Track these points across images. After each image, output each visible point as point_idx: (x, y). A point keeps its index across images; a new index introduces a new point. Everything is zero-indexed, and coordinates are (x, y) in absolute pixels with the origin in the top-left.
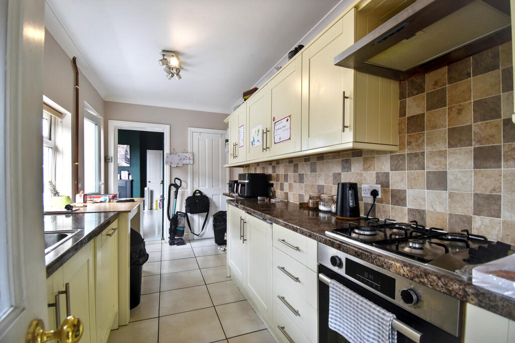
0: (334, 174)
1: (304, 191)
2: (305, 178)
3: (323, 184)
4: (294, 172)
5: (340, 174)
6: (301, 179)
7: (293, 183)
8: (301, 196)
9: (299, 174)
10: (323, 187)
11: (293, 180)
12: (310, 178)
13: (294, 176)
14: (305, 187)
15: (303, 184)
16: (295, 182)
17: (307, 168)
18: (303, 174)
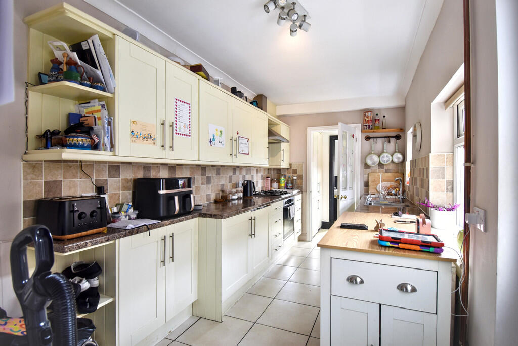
0: (230, 176)
1: (210, 191)
2: (212, 180)
3: (224, 183)
4: (202, 175)
5: (232, 176)
6: (209, 180)
7: (200, 185)
8: (208, 196)
9: (207, 177)
10: (224, 184)
11: (200, 182)
12: (216, 180)
13: (202, 179)
14: (212, 187)
15: (210, 185)
16: (203, 184)
17: (213, 172)
18: (210, 177)
